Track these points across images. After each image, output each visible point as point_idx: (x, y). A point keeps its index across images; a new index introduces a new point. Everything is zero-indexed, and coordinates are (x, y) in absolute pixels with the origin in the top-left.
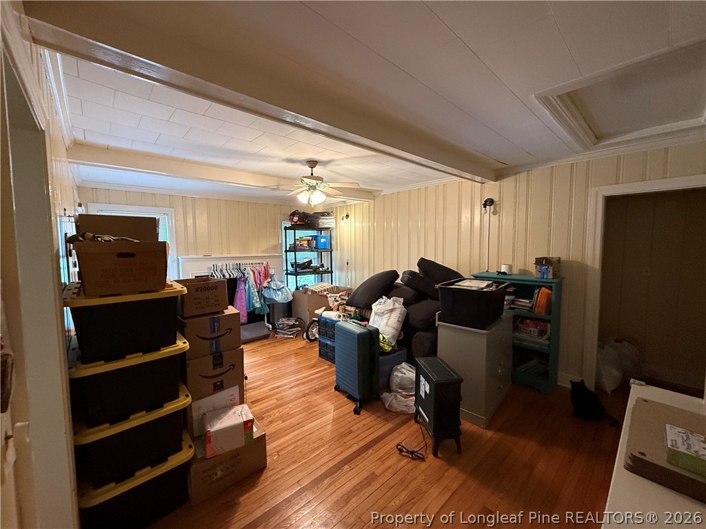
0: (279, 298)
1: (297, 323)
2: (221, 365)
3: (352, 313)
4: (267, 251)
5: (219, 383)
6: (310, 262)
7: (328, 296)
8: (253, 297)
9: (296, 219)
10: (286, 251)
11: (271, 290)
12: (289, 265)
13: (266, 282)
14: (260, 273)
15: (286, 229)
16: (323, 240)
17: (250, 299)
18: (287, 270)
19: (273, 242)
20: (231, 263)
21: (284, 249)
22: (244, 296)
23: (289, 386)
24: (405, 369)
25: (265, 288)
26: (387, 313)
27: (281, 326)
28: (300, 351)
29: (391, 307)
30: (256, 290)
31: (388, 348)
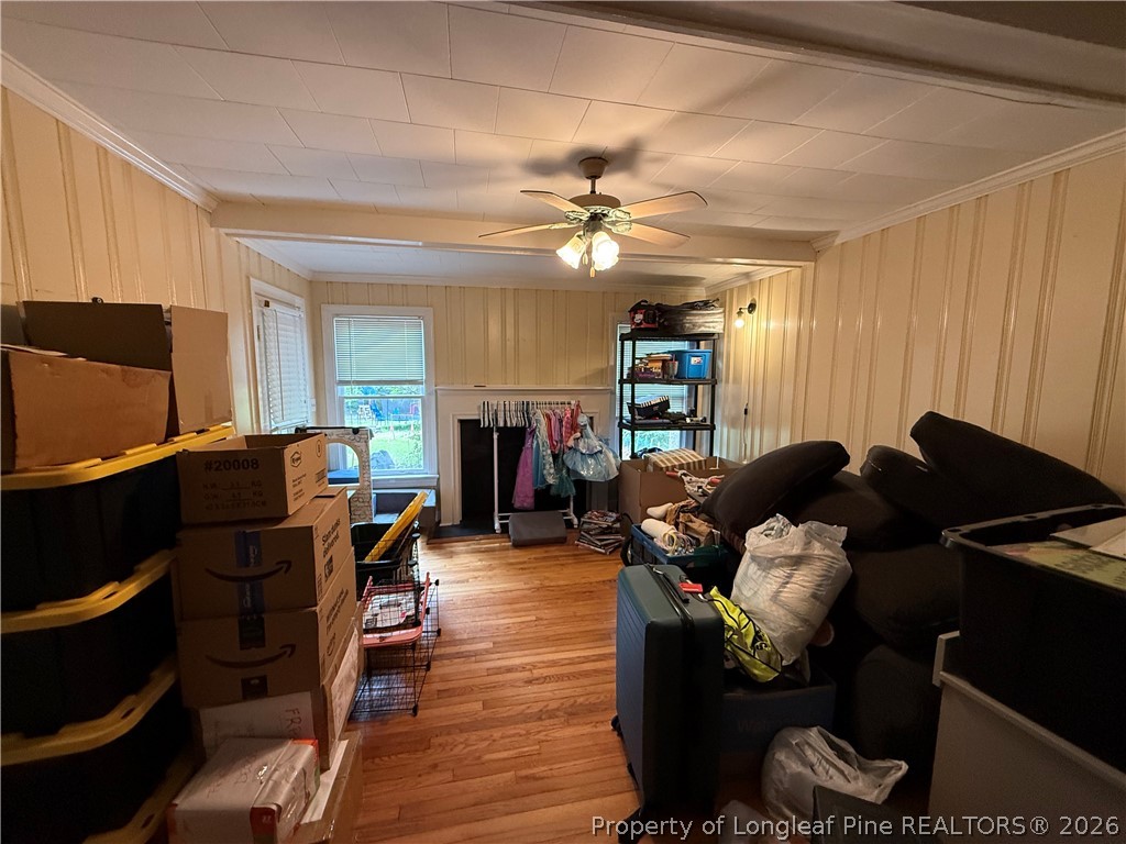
0: (588, 471)
1: (618, 525)
2: (260, 641)
3: (702, 539)
4: (586, 380)
5: (257, 681)
6: (665, 404)
7: (686, 479)
8: (544, 465)
9: (639, 317)
10: (622, 382)
11: (578, 454)
12: (625, 407)
13: (572, 438)
14: (561, 421)
15: (624, 338)
16: (694, 360)
17: (539, 468)
18: (621, 417)
19: (598, 364)
20: (513, 401)
21: (618, 378)
22: (529, 461)
23: (526, 675)
24: (814, 749)
25: (570, 448)
26: (781, 565)
27: (586, 526)
28: (602, 587)
29: (796, 551)
30: (549, 452)
31: (762, 672)
